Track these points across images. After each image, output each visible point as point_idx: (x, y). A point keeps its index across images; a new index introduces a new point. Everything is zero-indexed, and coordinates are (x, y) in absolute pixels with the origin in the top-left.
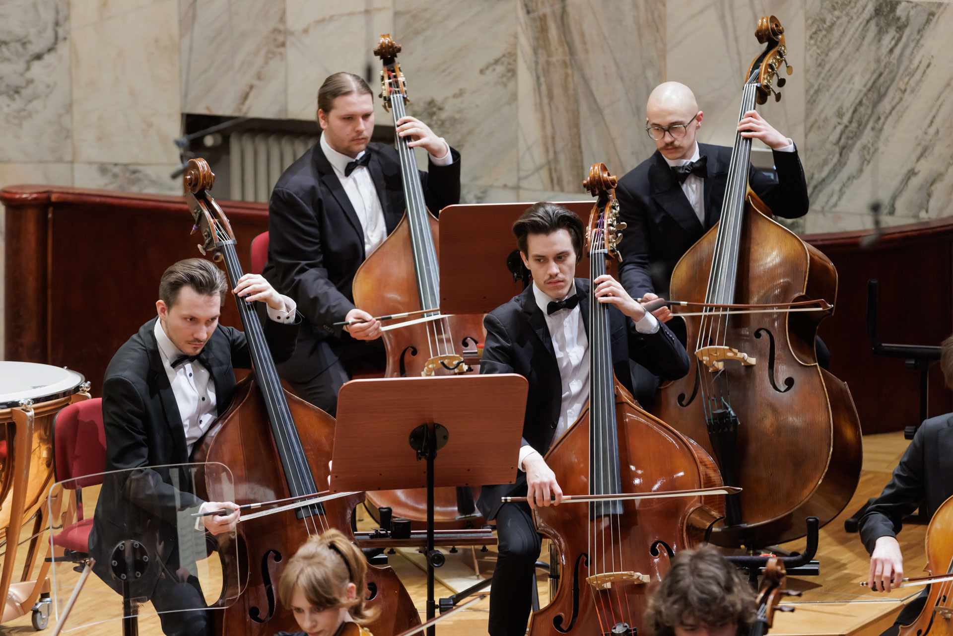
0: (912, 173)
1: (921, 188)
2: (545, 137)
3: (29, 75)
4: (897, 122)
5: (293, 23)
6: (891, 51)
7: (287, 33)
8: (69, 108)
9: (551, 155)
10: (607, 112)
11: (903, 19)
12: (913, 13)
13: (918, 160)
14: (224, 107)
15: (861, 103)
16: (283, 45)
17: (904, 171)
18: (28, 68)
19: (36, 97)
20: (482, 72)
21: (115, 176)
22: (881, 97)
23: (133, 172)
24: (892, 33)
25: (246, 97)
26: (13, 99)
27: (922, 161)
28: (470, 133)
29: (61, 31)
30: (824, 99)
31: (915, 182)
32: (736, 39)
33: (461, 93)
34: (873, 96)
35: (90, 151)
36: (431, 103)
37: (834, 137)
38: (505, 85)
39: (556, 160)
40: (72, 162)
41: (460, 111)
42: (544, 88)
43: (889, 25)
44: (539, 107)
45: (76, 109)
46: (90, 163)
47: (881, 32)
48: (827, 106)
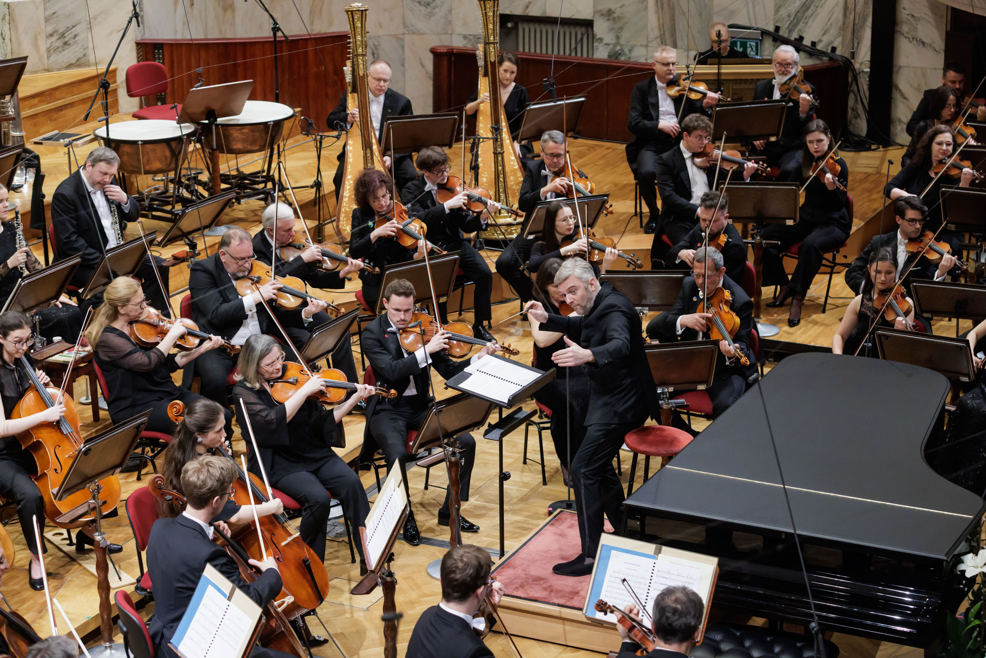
2: (659, 24)
4: (814, 20)
8: (450, 11)
9: (662, 32)
13: (823, 35)
14: (518, 11)
15: (798, 12)
19: (436, 7)
21: (470, 40)
22: (808, 9)
25: (527, 7)
26: (427, 8)
27: (825, 37)
28: (626, 23)
30: (783, 11)
33: (622, 6)
34: (804, 9)
35: (459, 29)
37: (786, 26)
38: (642, 3)
39: (664, 34)
40: (451, 34)
41: (622, 14)
42: (659, 4)
44: (657, 12)
45: (453, 12)
46: (459, 35)
48: (784, 13)
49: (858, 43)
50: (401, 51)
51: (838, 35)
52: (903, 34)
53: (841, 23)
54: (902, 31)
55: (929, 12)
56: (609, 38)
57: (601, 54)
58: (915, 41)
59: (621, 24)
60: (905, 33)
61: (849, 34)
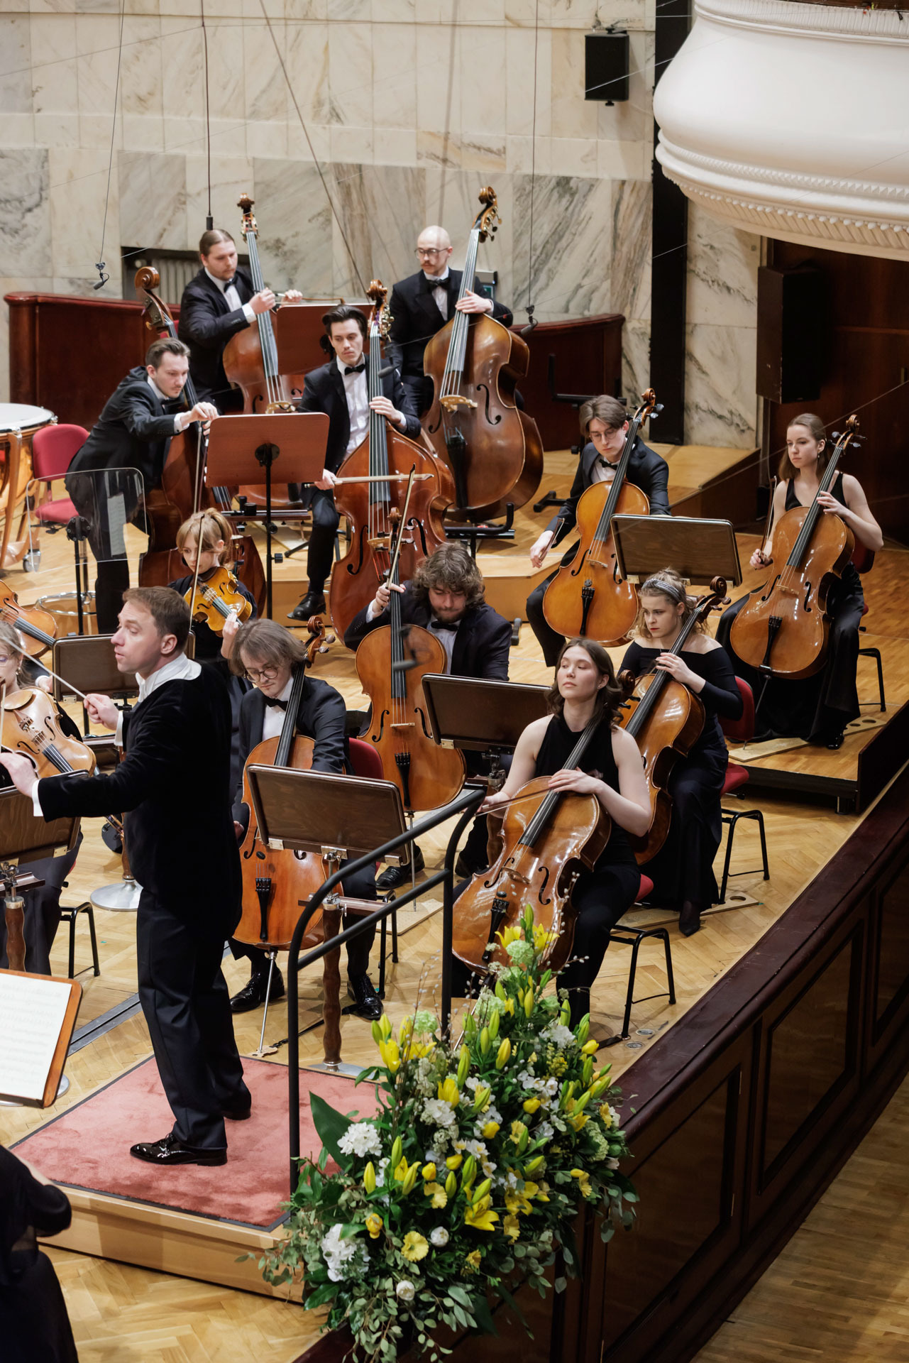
0: (579, 286)
1: (585, 296)
2: (350, 263)
3: (24, 222)
4: (570, 254)
5: (191, 189)
6: (567, 209)
7: (187, 195)
8: (49, 242)
9: (354, 274)
10: (388, 246)
11: (574, 188)
12: (580, 185)
13: (584, 277)
14: (147, 243)
15: (547, 242)
16: (184, 203)
17: (574, 285)
18: (23, 217)
19: (28, 236)
20: (310, 221)
21: (79, 286)
22: (561, 238)
24: (567, 197)
25: (161, 236)
26: (13, 236)
27: (586, 279)
29: (44, 194)
30: (525, 240)
31: (582, 292)
32: (470, 201)
33: (296, 235)
34: (556, 237)
35: (63, 270)
37: (529, 265)
38: (324, 230)
39: (356, 277)
40: (52, 277)
41: (296, 246)
42: (349, 231)
43: (565, 192)
44: (346, 244)
45: (54, 243)
46: (63, 278)
47: (561, 196)
48: (526, 244)
49: (634, 290)
51: (606, 278)
52: (698, 275)
53: (609, 258)
54: (697, 270)
55: (735, 241)
56: (277, 283)
58: (716, 287)
59: (295, 262)
60: (701, 273)
61: (621, 276)
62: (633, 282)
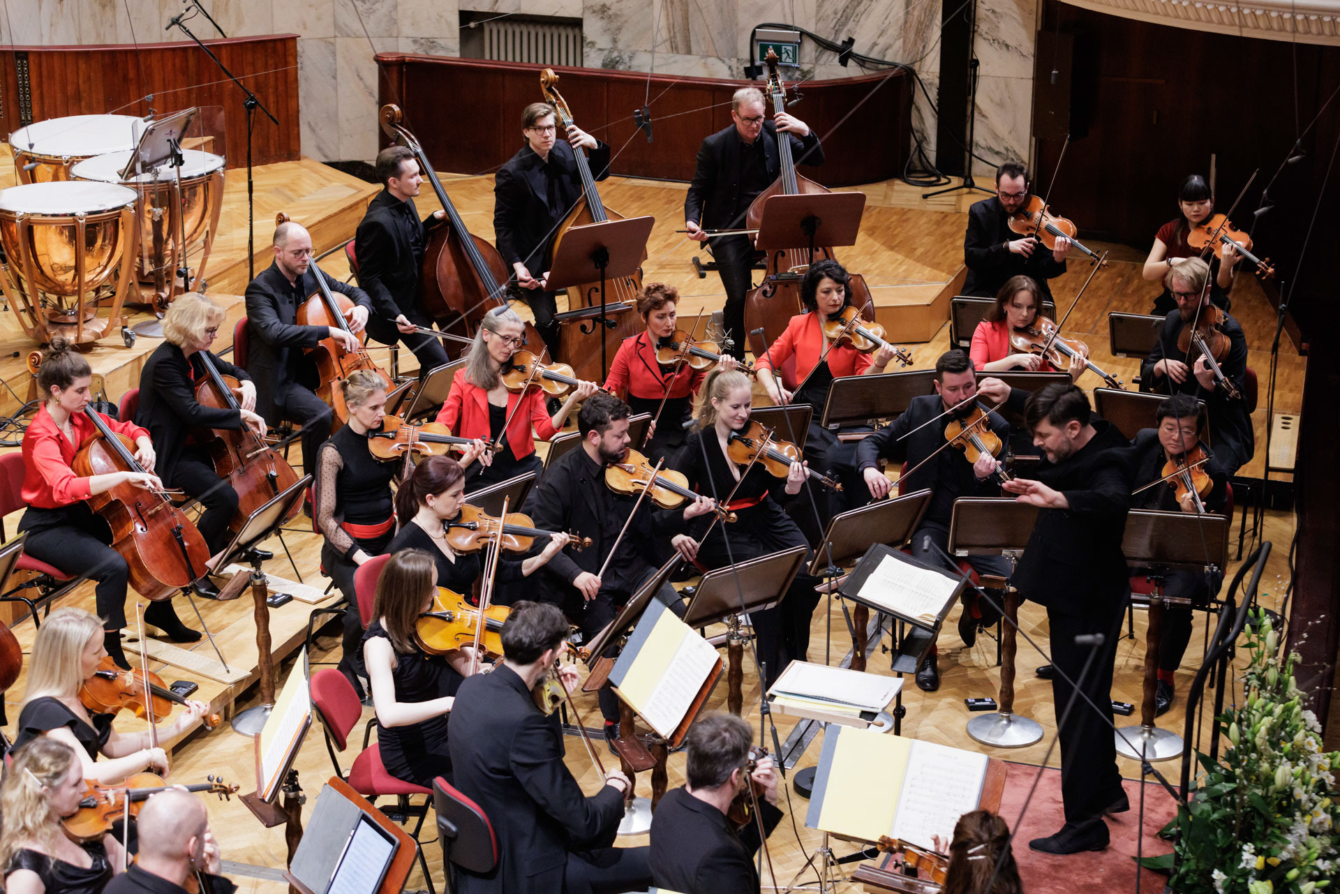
0: (875, 44)
1: (880, 52)
2: (669, 24)
4: (868, 17)
8: (395, 7)
9: (672, 34)
10: (704, 11)
13: (877, 39)
14: (484, 7)
15: (847, 8)
17: (871, 43)
19: (377, 1)
21: (422, 44)
22: (859, 4)
23: (432, 43)
25: (496, 1)
26: (365, 3)
27: (881, 38)
28: (626, 22)
34: (855, 3)
36: (604, 6)
37: (832, 25)
39: (675, 37)
41: (620, 10)
44: (666, 8)
45: (399, 8)
46: (407, 38)
48: (828, 9)
49: (924, 47)
50: (331, 60)
51: (899, 37)
52: (981, 35)
53: (902, 21)
54: (980, 31)
55: (1015, 7)
56: (604, 42)
57: (593, 62)
58: (996, 44)
59: (619, 24)
60: (983, 33)
61: (912, 36)
62: (923, 41)
